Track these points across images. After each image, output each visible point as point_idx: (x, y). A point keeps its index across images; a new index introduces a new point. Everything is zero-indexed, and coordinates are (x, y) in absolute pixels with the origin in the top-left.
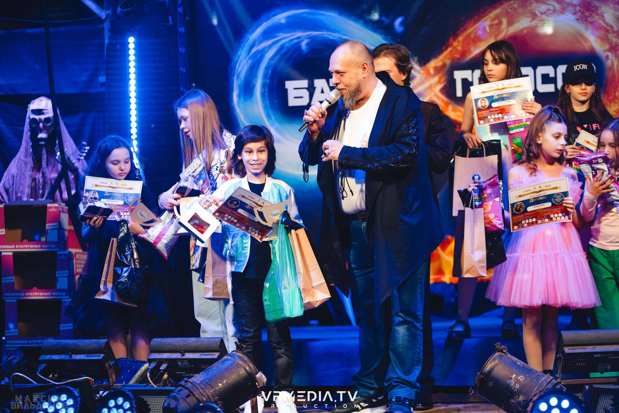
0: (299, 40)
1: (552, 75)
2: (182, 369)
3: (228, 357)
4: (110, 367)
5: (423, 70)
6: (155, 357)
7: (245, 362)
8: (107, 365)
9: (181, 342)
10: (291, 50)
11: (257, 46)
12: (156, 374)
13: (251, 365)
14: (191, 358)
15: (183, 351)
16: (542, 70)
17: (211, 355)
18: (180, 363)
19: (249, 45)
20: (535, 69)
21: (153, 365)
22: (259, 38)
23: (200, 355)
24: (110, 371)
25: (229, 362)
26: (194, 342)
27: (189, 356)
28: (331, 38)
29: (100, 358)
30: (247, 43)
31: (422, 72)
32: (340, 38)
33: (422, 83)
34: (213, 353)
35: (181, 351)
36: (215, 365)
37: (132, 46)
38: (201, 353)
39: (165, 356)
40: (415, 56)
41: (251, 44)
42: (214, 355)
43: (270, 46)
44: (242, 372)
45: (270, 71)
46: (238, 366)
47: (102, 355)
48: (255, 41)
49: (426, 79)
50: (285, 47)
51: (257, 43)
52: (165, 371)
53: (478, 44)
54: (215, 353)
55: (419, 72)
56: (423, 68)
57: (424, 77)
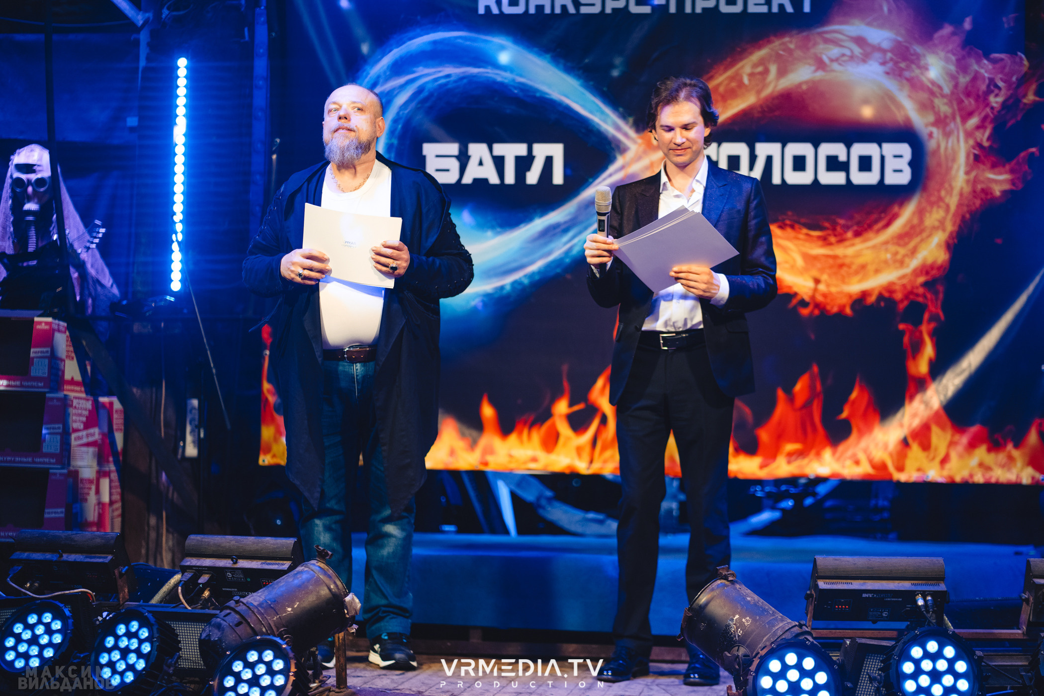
0: (448, 80)
1: (843, 158)
2: (231, 584)
3: (303, 568)
4: (121, 575)
5: (642, 138)
6: (191, 563)
7: (330, 577)
8: (116, 571)
9: (233, 542)
10: (435, 94)
11: (382, 86)
12: (191, 588)
13: (339, 583)
14: (246, 567)
15: (235, 556)
16: (828, 149)
17: (278, 564)
18: (229, 575)
19: (368, 82)
20: (816, 146)
21: (188, 575)
22: (385, 72)
23: (262, 564)
24: (120, 582)
25: (305, 576)
26: (254, 543)
27: (243, 564)
28: (499, 79)
29: (106, 561)
30: (367, 80)
31: (640, 141)
32: (514, 80)
33: (638, 158)
34: (281, 562)
35: (233, 555)
36: (284, 579)
37: (182, 72)
38: (263, 561)
39: (208, 562)
40: (630, 115)
41: (372, 82)
42: (283, 564)
43: (403, 87)
44: (324, 592)
45: (400, 126)
46: (318, 582)
47: (110, 557)
48: (378, 77)
49: (645, 152)
50: (426, 90)
51: (381, 80)
52: (206, 585)
53: (729, 102)
54: (285, 562)
55: (635, 142)
56: (642, 135)
57: (641, 149)
